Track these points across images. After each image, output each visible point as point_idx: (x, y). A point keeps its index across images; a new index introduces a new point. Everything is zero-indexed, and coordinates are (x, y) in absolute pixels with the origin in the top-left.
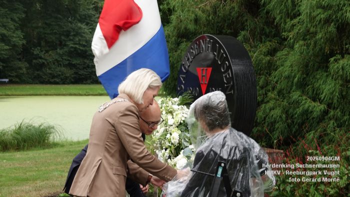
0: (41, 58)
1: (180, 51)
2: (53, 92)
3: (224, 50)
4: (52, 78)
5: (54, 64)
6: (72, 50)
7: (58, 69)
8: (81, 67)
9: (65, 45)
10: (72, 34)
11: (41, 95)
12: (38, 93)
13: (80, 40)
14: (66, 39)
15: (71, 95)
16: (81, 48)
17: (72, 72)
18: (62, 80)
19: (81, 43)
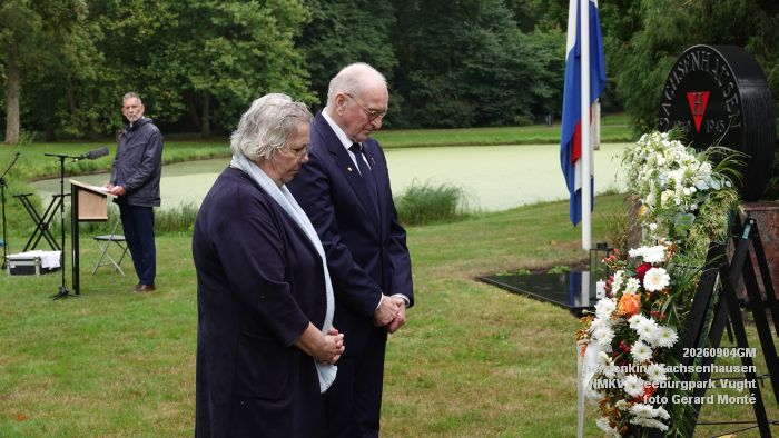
0: (424, 88)
1: (659, 69)
2: (443, 140)
3: (727, 67)
4: (441, 119)
5: (444, 96)
6: (472, 72)
7: (451, 104)
8: (487, 99)
9: (460, 65)
10: (471, 46)
11: (424, 146)
12: (420, 142)
13: (483, 57)
14: (461, 56)
15: (471, 144)
16: (486, 69)
17: (473, 107)
18: (456, 121)
19: (485, 60)
